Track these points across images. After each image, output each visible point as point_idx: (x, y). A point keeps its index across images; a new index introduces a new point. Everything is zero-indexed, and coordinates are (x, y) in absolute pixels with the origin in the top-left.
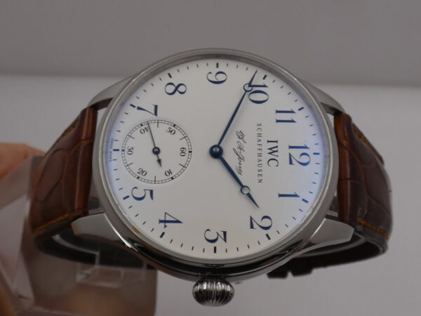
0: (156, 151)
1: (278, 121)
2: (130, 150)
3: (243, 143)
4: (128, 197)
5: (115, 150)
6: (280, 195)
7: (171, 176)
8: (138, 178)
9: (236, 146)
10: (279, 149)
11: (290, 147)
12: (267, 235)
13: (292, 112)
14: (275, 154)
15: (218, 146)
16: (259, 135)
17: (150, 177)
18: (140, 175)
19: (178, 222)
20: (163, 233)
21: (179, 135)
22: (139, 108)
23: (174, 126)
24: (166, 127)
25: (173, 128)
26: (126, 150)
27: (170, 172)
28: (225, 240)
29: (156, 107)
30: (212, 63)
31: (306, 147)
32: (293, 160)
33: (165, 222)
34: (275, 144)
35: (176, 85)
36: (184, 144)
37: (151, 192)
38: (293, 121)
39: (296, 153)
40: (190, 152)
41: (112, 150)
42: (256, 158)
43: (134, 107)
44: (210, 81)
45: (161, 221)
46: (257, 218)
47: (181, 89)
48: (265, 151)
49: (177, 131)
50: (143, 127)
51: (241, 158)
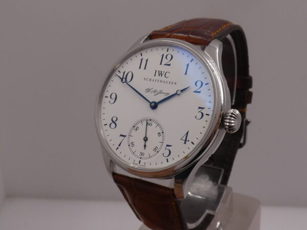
0: (146, 139)
1: (145, 69)
2: (142, 154)
3: (153, 90)
4: (167, 160)
5: (139, 163)
6: (186, 74)
7: (161, 133)
8: (158, 152)
9: (153, 94)
10: (160, 70)
11: (161, 64)
12: (206, 84)
13: (142, 60)
14: (162, 73)
15: (151, 103)
16: (150, 80)
17: (159, 145)
18: (157, 151)
19: (187, 133)
20: (192, 142)
21: (140, 125)
22: (119, 145)
23: (134, 127)
24: (134, 131)
26: (141, 156)
27: (159, 133)
28: (203, 108)
29: (121, 135)
30: (104, 99)
31: (163, 55)
32: (168, 63)
33: (186, 140)
34: (157, 72)
35: (112, 122)
36: (145, 123)
37: (168, 146)
38: (147, 60)
39: (165, 61)
40: (150, 120)
42: (163, 84)
43: (118, 148)
44: (114, 103)
45: (185, 143)
46: (196, 88)
47: (114, 119)
48: (160, 78)
49: (137, 126)
50: (131, 145)
51: (161, 92)
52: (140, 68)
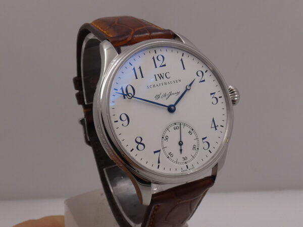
0: (181, 143)
1: (142, 77)
2: (185, 159)
3: (162, 95)
4: (209, 151)
5: (187, 168)
6: (184, 69)
7: (191, 131)
8: (198, 149)
9: (164, 98)
10: (159, 73)
11: (156, 67)
12: (206, 72)
13: (134, 69)
14: (162, 75)
15: (168, 107)
16: (154, 86)
17: (195, 143)
18: (196, 148)
19: (213, 120)
20: (221, 126)
21: (167, 133)
22: (159, 162)
23: (163, 138)
24: (165, 142)
25: (164, 138)
26: (185, 161)
27: (190, 132)
28: (214, 93)
29: (155, 152)
30: (115, 125)
31: (153, 58)
32: (163, 64)
33: (215, 127)
34: (157, 76)
36: (171, 129)
37: (203, 139)
38: (140, 68)
39: (158, 63)
40: (175, 124)
41: (188, 169)
42: (168, 85)
43: (159, 166)
44: (128, 124)
45: (216, 129)
46: (199, 79)
47: (139, 140)
48: (162, 81)
49: (166, 135)
50: (169, 156)
51: (171, 94)
52: (137, 78)
